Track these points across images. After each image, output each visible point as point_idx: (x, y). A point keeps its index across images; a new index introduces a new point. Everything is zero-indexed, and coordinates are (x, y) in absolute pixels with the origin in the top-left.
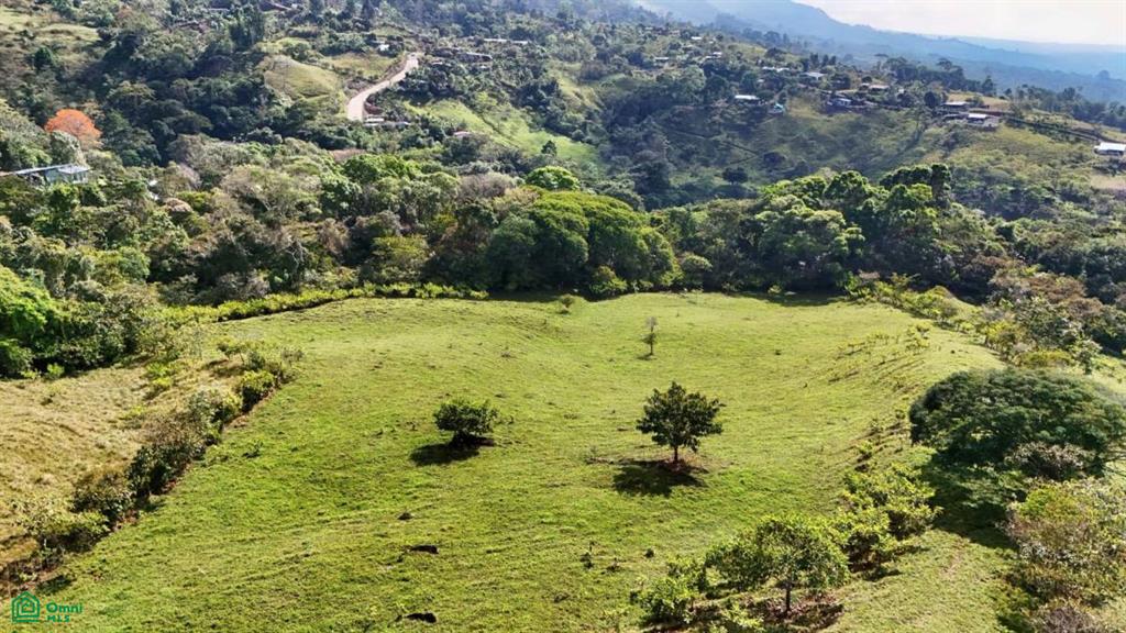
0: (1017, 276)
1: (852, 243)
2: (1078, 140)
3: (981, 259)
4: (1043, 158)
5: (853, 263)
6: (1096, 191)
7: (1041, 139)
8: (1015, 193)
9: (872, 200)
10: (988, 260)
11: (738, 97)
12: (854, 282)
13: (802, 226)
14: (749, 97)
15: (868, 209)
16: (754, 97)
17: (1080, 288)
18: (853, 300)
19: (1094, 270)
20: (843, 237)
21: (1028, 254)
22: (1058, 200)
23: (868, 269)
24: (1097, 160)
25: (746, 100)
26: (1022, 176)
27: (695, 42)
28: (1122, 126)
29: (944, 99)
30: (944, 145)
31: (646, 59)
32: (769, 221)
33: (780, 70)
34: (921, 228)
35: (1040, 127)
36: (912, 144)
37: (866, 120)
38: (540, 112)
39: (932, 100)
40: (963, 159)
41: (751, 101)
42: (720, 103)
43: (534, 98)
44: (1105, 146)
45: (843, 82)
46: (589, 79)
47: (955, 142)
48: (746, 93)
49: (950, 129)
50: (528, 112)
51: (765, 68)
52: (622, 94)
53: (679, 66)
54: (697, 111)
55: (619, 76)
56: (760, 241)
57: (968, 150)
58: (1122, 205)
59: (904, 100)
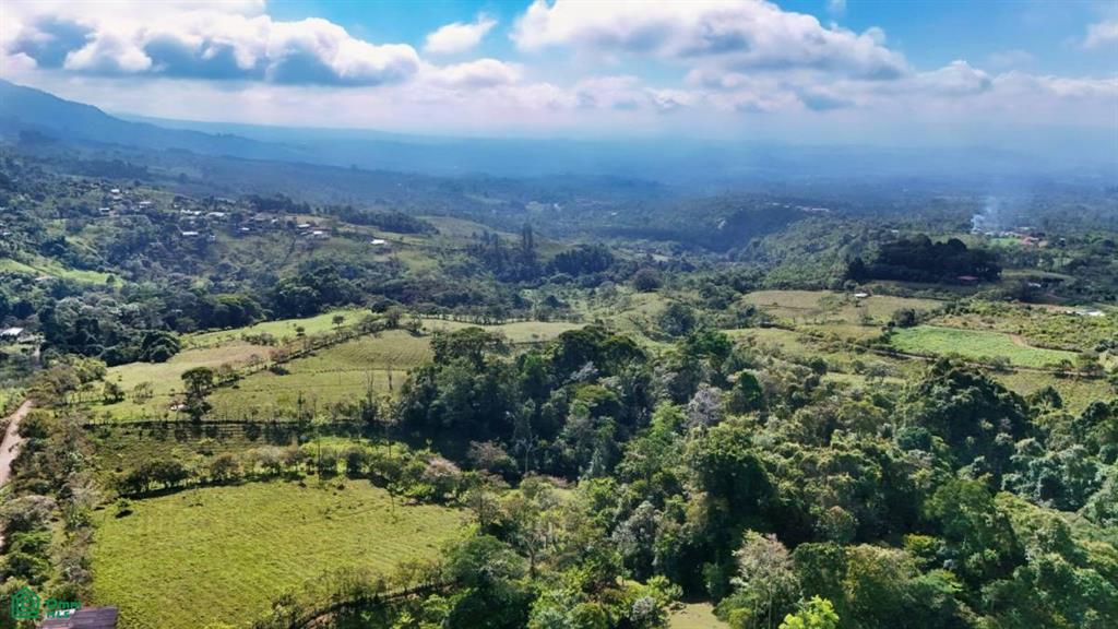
1: (318, 296)
2: (364, 240)
3: (355, 294)
4: (353, 252)
5: (320, 302)
6: (378, 263)
7: (348, 242)
9: (317, 281)
10: (358, 294)
11: (185, 233)
13: (298, 293)
14: (192, 233)
15: (317, 284)
16: (196, 233)
18: (325, 313)
20: (314, 294)
22: (364, 269)
24: (374, 249)
25: (191, 236)
26: (347, 260)
27: (115, 194)
28: (379, 224)
29: (296, 223)
30: (308, 249)
31: (93, 211)
32: (286, 293)
33: (197, 213)
34: (335, 287)
35: (347, 235)
36: (292, 250)
37: (262, 240)
38: (64, 257)
39: (291, 225)
40: (319, 255)
41: (195, 236)
42: (175, 238)
43: (55, 249)
44: (376, 242)
45: (238, 218)
46: (76, 230)
47: (312, 248)
48: (186, 230)
49: (307, 241)
50: (57, 260)
51: (183, 211)
52: (109, 240)
53: (121, 214)
54: (166, 246)
55: (89, 226)
56: (286, 300)
57: (320, 252)
58: (388, 267)
59: (277, 226)
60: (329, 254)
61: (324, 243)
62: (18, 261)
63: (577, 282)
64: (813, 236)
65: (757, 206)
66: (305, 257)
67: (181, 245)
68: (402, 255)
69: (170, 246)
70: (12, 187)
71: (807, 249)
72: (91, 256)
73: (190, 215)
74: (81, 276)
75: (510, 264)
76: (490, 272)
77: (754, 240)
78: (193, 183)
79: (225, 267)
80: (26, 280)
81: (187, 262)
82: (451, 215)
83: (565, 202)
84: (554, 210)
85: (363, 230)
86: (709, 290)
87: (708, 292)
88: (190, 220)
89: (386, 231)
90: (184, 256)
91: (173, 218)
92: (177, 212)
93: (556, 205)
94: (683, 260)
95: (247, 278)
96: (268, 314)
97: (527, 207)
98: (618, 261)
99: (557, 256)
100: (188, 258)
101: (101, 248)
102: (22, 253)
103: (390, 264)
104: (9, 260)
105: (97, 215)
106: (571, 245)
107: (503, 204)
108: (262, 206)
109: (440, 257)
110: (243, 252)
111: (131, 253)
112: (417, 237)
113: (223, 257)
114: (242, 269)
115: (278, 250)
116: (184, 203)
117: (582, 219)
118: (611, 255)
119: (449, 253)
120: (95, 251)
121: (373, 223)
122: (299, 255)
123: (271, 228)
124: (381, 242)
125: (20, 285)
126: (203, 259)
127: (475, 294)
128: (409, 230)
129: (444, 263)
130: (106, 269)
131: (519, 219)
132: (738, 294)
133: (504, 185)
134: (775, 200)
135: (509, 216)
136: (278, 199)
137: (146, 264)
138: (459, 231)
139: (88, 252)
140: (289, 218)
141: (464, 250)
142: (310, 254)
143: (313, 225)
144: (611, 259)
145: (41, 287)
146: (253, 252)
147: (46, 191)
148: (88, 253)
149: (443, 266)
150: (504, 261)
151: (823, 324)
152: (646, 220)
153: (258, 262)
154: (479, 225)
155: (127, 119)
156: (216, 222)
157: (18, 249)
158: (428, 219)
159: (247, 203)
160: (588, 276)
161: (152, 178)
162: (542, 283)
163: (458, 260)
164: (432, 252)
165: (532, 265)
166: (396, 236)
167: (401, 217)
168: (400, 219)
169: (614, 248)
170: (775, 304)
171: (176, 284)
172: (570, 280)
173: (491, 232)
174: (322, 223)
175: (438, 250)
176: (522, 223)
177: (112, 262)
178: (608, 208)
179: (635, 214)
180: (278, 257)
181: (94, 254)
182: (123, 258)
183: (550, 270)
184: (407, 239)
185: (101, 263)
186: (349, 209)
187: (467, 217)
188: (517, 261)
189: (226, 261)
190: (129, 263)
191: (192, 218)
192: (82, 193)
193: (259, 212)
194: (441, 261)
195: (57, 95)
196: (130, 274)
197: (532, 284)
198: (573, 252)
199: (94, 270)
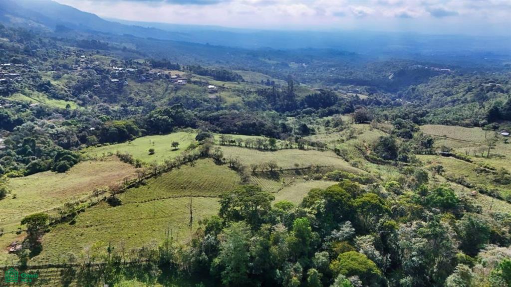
0: (200, 123)
1: (171, 121)
2: (204, 85)
3: (193, 121)
4: (198, 92)
5: (173, 125)
6: (210, 99)
7: (196, 86)
8: (194, 101)
9: (172, 113)
10: (195, 121)
11: (112, 80)
12: (174, 129)
13: (161, 120)
15: (172, 114)
16: (118, 80)
17: (209, 123)
18: (175, 132)
19: (211, 119)
20: (170, 121)
21: (200, 118)
22: (203, 102)
23: (176, 126)
24: (209, 90)
25: (115, 81)
26: (194, 97)
27: (83, 58)
28: (214, 76)
29: (170, 75)
30: (175, 90)
31: (70, 67)
32: (154, 120)
33: (120, 69)
34: (182, 117)
35: (195, 83)
36: (166, 90)
37: (151, 84)
38: (49, 92)
39: (168, 76)
40: (180, 93)
41: (117, 81)
42: (107, 82)
43: (45, 88)
44: (210, 87)
45: (140, 72)
46: (57, 78)
47: (177, 89)
48: (114, 78)
49: (175, 85)
50: (45, 93)
51: (114, 68)
52: (74, 83)
53: (83, 69)
54: (102, 86)
55: (66, 75)
56: (154, 124)
57: (180, 91)
58: (215, 102)
59: (160, 77)
60: (184, 93)
61: (182, 86)
62: (24, 94)
63: (318, 113)
64: (448, 86)
65: (410, 67)
66: (173, 94)
67: (110, 86)
68: (223, 94)
69: (104, 87)
70: (31, 53)
71: (445, 94)
72: (63, 92)
73: (117, 70)
74: (56, 103)
75: (280, 101)
76: (270, 105)
77: (411, 87)
78: (129, 51)
79: (131, 99)
80: (24, 106)
81: (112, 96)
82: (251, 70)
83: (309, 63)
84: (303, 67)
85: (204, 79)
86: (400, 124)
87: (400, 126)
88: (116, 73)
89: (217, 80)
90: (111, 92)
91: (108, 72)
92: (111, 68)
93: (304, 64)
94: (375, 98)
95: (142, 105)
96: (143, 132)
97: (290, 65)
98: (340, 100)
99: (306, 97)
100: (113, 93)
101: (70, 87)
102: (27, 90)
103: (216, 99)
104: (18, 94)
105: (72, 69)
106: (314, 89)
107: (277, 64)
108: (155, 65)
109: (243, 96)
110: (141, 91)
111: (84, 91)
112: (233, 84)
113: (131, 93)
114: (140, 100)
115: (160, 90)
116: (116, 64)
117: (318, 72)
118: (336, 96)
119: (248, 94)
120: (66, 89)
121: (210, 75)
122: (170, 93)
123: (156, 78)
124: (213, 87)
125: (20, 109)
126: (121, 94)
127: (260, 123)
128: (229, 79)
129: (245, 100)
130: (70, 99)
131: (286, 72)
132: (417, 126)
133: (279, 53)
134: (418, 63)
135: (280, 70)
136: (164, 62)
137: (91, 97)
138: (254, 80)
139: (62, 89)
140: (167, 72)
141: (256, 92)
142: (176, 93)
143: (178, 76)
144: (336, 98)
145: (31, 110)
146: (146, 91)
147: (48, 56)
148: (61, 91)
149: (244, 101)
150: (277, 99)
151: (488, 157)
152: (351, 73)
153: (149, 96)
154: (265, 75)
155: (108, 20)
156: (129, 74)
157: (25, 88)
158: (239, 72)
159: (148, 63)
160: (324, 110)
161: (110, 49)
162: (298, 114)
163: (252, 98)
164: (240, 92)
165: (292, 101)
166: (220, 83)
167: (225, 72)
168: (225, 73)
169: (335, 89)
170: (445, 136)
171: (101, 110)
172: (314, 112)
173: (271, 80)
174: (183, 75)
175: (242, 91)
176: (287, 74)
177: (74, 95)
178: (330, 66)
179: (344, 69)
180: (159, 94)
181: (66, 91)
182: (80, 93)
183: (302, 104)
184: (227, 84)
185: (67, 96)
186: (199, 67)
187: (259, 71)
188: (284, 99)
189: (132, 95)
190: (82, 96)
191: (117, 71)
192: (66, 57)
193: (153, 68)
194: (243, 98)
195: (79, 9)
196: (81, 102)
197: (292, 114)
198: (316, 95)
199: (64, 100)
